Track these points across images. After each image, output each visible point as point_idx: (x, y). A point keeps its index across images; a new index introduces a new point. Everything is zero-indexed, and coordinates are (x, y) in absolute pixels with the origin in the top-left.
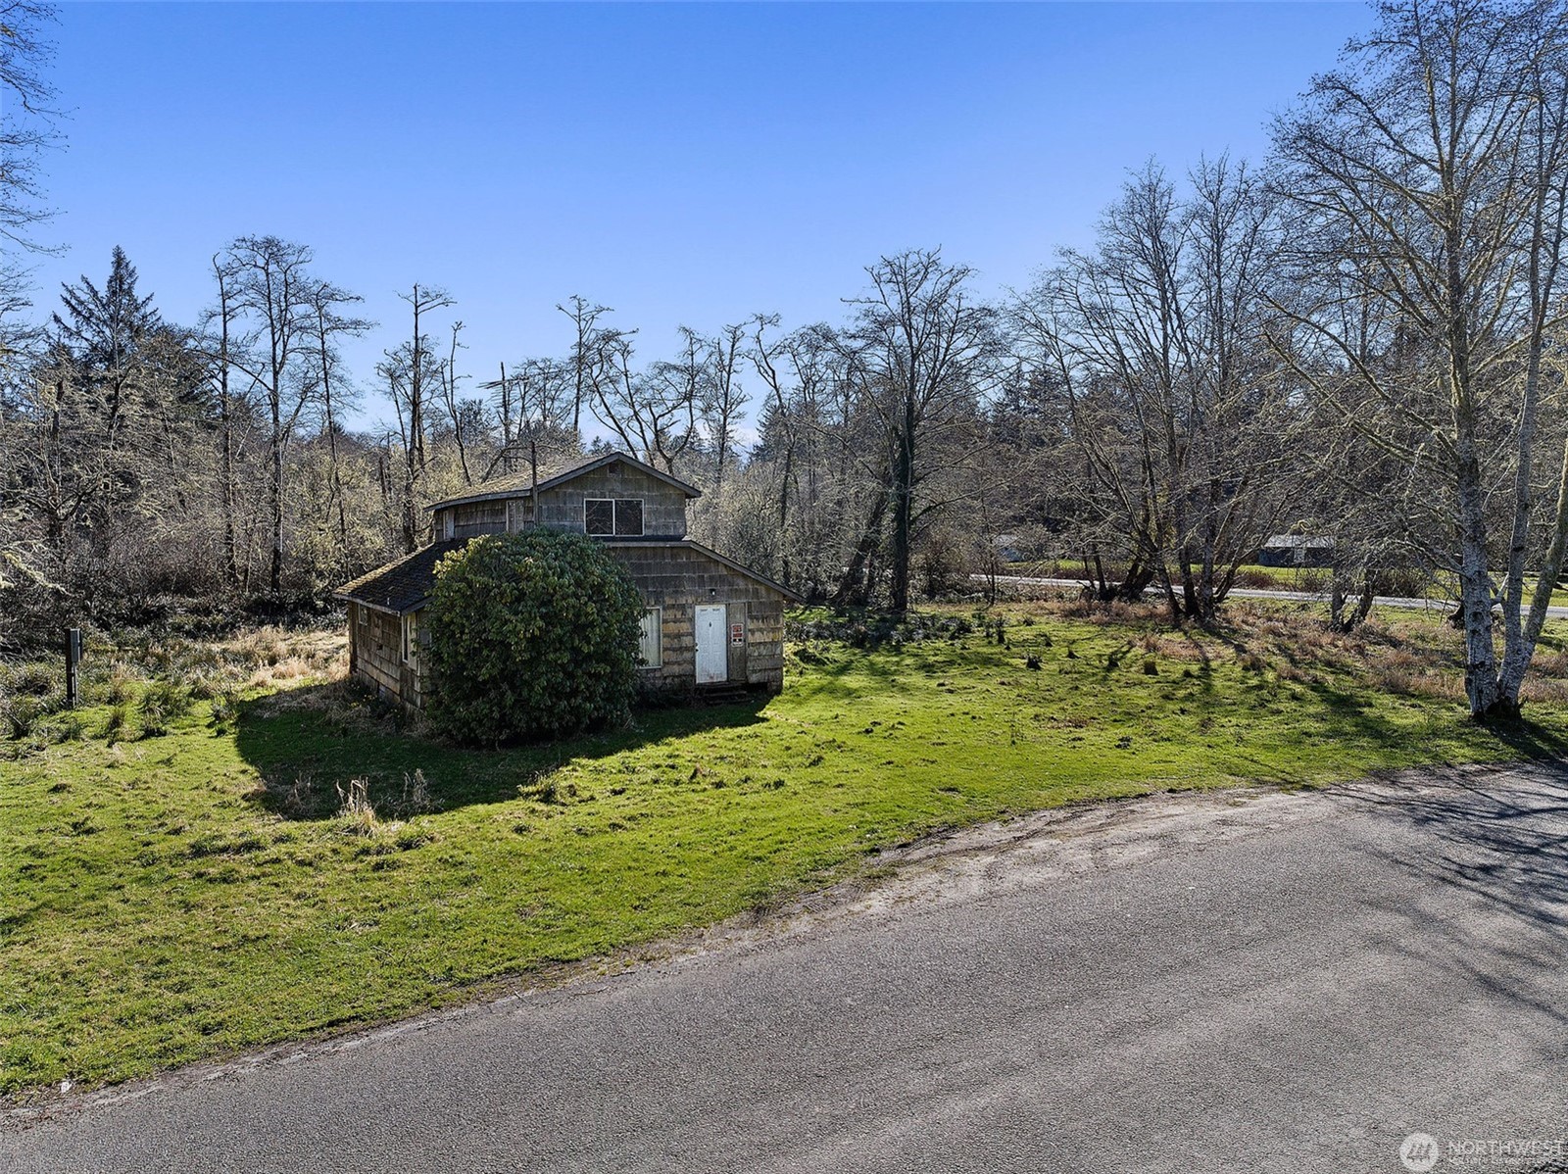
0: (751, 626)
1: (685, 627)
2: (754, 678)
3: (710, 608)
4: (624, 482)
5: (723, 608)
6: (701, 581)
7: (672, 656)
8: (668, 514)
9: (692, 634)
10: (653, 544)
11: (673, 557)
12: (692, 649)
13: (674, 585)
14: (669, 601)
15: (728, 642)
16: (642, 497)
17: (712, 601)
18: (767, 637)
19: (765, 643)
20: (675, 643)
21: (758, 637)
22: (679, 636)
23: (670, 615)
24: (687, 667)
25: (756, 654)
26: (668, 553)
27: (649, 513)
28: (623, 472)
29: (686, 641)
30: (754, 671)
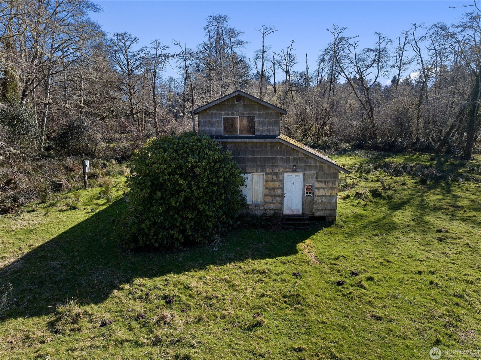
0: (317, 185)
1: (277, 184)
2: (318, 214)
3: (294, 175)
4: (244, 106)
5: (301, 175)
6: (288, 160)
7: (270, 199)
8: (270, 124)
9: (282, 189)
10: (258, 140)
11: (271, 147)
12: (282, 196)
13: (273, 162)
14: (269, 170)
15: (304, 194)
16: (255, 114)
17: (294, 171)
18: (327, 192)
19: (325, 196)
20: (272, 193)
21: (322, 192)
22: (274, 189)
23: (270, 177)
24: (278, 206)
25: (320, 201)
26: (269, 145)
27: (259, 123)
28: (244, 101)
29: (278, 192)
30: (318, 210)
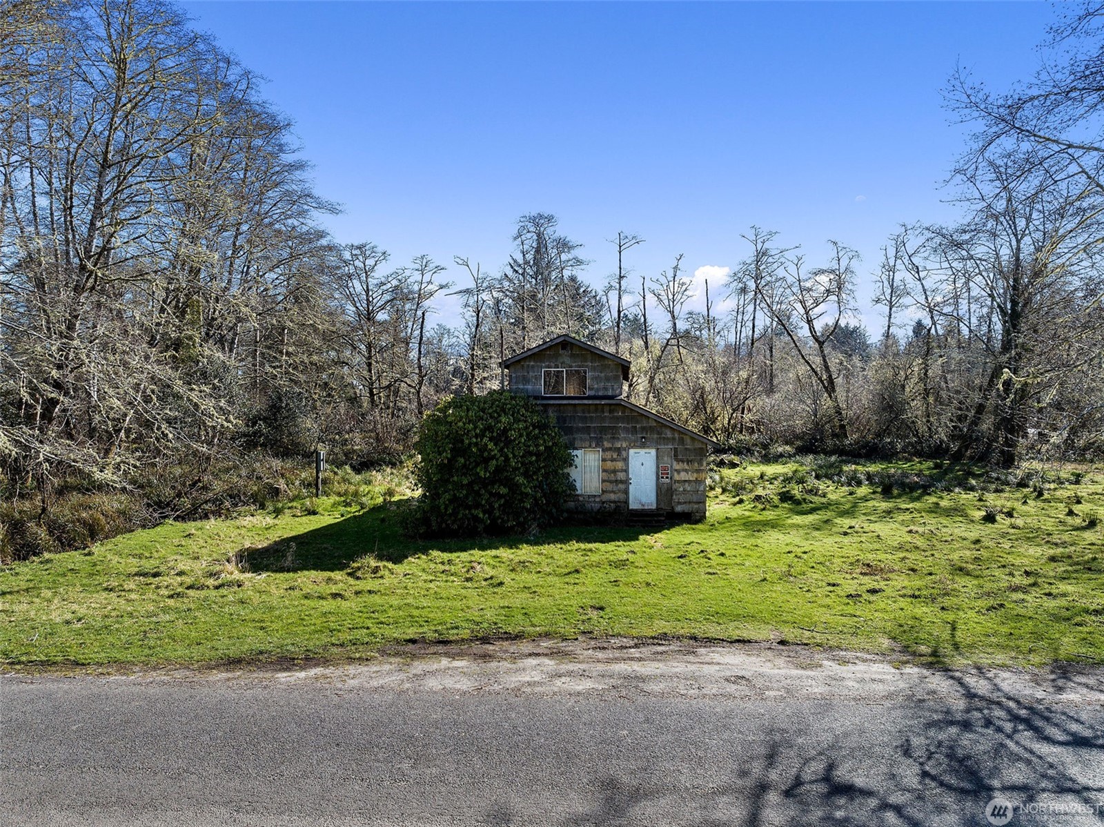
0: (676, 466)
1: (620, 465)
2: (679, 509)
3: (642, 451)
4: (572, 356)
5: (653, 452)
6: (634, 431)
7: (609, 487)
8: (608, 379)
9: (626, 471)
10: (590, 402)
11: (610, 412)
12: (626, 482)
13: (613, 433)
14: (607, 445)
15: (658, 479)
16: (587, 366)
17: (643, 446)
18: (691, 477)
19: (689, 481)
20: (612, 477)
21: (683, 476)
22: (615, 471)
23: (608, 455)
24: (622, 497)
25: (681, 489)
26: (607, 409)
27: (592, 379)
28: (572, 350)
29: (621, 476)
30: (679, 503)
